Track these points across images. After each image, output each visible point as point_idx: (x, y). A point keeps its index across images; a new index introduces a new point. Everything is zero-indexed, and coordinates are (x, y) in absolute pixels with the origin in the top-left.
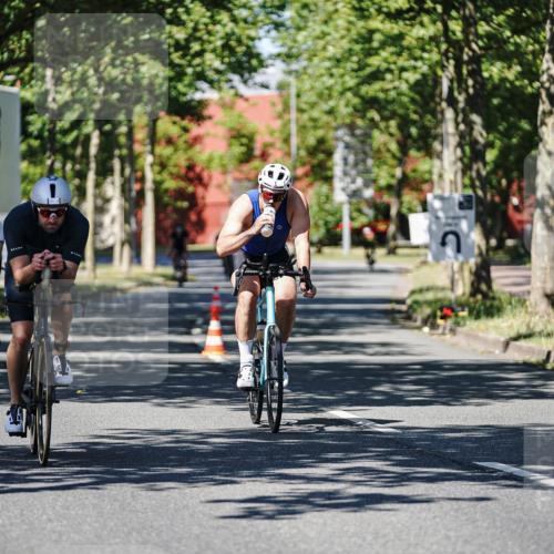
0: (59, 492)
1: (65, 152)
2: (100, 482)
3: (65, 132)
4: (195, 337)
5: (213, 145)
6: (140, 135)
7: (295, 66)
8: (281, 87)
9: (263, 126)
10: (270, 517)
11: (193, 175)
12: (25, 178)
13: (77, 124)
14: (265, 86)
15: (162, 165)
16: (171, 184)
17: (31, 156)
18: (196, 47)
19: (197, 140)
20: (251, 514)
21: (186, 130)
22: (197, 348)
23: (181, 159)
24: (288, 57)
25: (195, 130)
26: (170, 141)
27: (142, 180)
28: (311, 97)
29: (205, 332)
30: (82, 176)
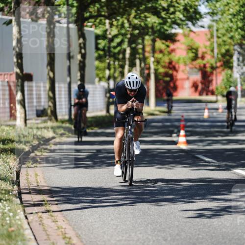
0: (116, 207)
1: (115, 57)
2: (134, 202)
3: (115, 48)
4: (174, 138)
5: (180, 53)
6: (148, 49)
7: (216, 18)
8: (210, 27)
9: (202, 44)
10: (209, 217)
11: (172, 66)
12: (97, 68)
13: (120, 44)
14: (202, 27)
15: (158, 62)
16: (162, 70)
17: (99, 58)
18: (172, 10)
19: (173, 51)
20: (200, 216)
21: (168, 46)
22: (175, 143)
23: (166, 59)
24: (213, 14)
25: (172, 46)
26: (161, 51)
27: (149, 69)
28: (223, 31)
29: (178, 136)
30: (122, 67)
